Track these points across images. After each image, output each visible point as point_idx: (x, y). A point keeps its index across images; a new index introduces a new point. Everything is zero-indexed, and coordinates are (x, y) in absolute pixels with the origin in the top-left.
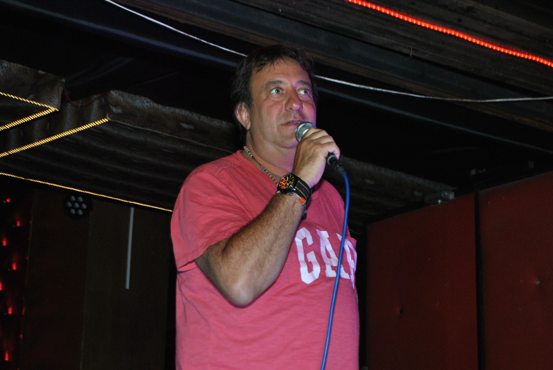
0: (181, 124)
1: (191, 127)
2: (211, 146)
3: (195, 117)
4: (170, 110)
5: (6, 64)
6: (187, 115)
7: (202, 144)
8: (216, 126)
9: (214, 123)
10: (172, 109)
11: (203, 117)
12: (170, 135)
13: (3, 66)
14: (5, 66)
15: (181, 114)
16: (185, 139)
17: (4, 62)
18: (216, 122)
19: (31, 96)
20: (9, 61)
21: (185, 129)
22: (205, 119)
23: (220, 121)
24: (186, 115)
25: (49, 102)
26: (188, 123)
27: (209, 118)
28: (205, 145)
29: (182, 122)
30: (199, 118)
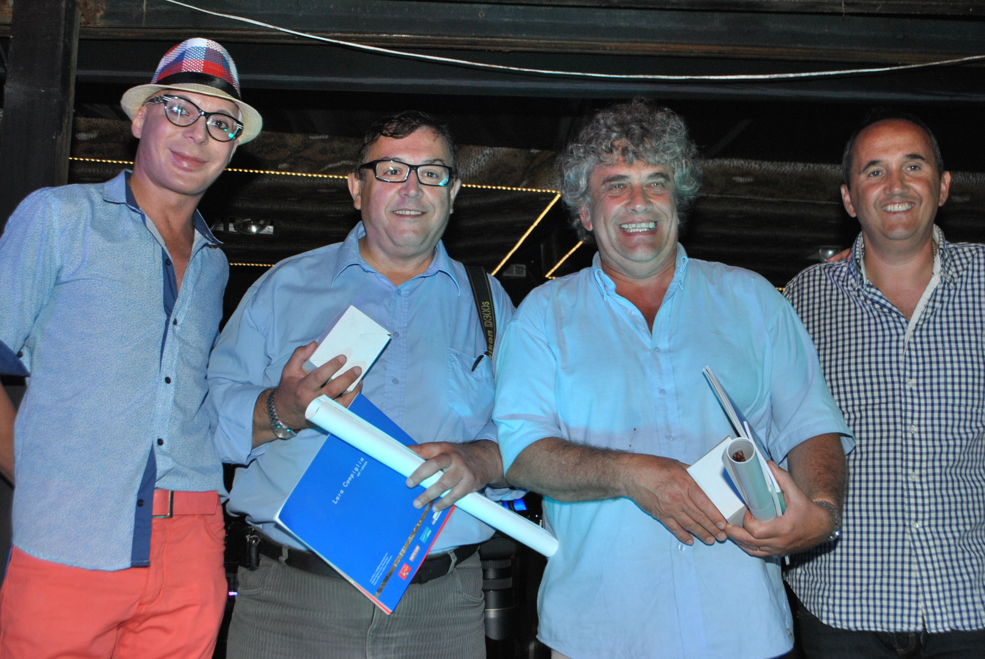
0: (734, 178)
1: (750, 180)
2: (784, 200)
3: (754, 165)
4: (714, 163)
5: (487, 151)
6: (742, 164)
7: (770, 199)
8: (788, 172)
9: (783, 169)
10: (718, 162)
11: (766, 163)
12: (719, 196)
13: (485, 153)
14: (486, 154)
15: (732, 165)
16: (743, 197)
17: (485, 149)
18: (787, 167)
19: (525, 183)
20: (491, 146)
21: (739, 184)
22: (769, 167)
23: (793, 164)
24: (740, 165)
25: (549, 185)
26: (744, 174)
27: (775, 163)
28: (775, 200)
29: (735, 175)
30: (760, 165)
